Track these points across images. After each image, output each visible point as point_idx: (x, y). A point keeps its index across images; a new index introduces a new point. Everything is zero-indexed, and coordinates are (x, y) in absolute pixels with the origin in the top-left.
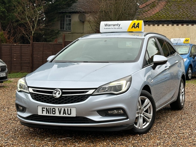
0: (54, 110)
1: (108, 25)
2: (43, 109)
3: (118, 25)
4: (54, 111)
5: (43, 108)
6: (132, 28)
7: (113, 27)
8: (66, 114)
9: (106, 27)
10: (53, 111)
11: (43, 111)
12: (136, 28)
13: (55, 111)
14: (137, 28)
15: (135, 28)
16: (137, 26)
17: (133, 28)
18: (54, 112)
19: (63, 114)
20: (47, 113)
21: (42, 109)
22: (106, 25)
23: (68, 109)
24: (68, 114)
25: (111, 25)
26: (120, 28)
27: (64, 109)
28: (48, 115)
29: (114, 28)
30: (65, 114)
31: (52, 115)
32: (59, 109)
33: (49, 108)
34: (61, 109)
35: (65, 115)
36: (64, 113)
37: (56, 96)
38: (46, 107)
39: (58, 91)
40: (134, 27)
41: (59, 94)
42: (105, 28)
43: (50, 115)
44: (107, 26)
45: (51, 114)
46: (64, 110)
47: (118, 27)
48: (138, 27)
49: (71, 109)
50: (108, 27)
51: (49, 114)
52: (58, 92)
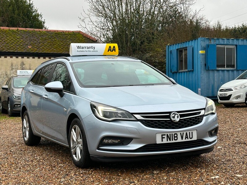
0: (176, 135)
1: (81, 47)
2: (163, 136)
3: (93, 48)
4: (176, 137)
5: (162, 135)
6: (108, 51)
7: (87, 50)
8: (188, 139)
10: (175, 137)
11: (162, 138)
12: (112, 51)
13: (177, 137)
14: (114, 51)
15: (111, 51)
18: (176, 138)
19: (185, 139)
20: (167, 141)
21: (162, 136)
22: (78, 47)
23: (190, 132)
24: (190, 138)
25: (85, 48)
26: (95, 51)
27: (186, 133)
28: (169, 142)
29: (89, 51)
30: (187, 139)
31: (174, 141)
32: (181, 133)
33: (170, 134)
34: (183, 133)
35: (187, 140)
37: (175, 120)
40: (111, 50)
41: (178, 117)
43: (171, 142)
45: (172, 140)
47: (93, 50)
48: (114, 50)
49: (192, 132)
51: (170, 140)
52: (176, 115)
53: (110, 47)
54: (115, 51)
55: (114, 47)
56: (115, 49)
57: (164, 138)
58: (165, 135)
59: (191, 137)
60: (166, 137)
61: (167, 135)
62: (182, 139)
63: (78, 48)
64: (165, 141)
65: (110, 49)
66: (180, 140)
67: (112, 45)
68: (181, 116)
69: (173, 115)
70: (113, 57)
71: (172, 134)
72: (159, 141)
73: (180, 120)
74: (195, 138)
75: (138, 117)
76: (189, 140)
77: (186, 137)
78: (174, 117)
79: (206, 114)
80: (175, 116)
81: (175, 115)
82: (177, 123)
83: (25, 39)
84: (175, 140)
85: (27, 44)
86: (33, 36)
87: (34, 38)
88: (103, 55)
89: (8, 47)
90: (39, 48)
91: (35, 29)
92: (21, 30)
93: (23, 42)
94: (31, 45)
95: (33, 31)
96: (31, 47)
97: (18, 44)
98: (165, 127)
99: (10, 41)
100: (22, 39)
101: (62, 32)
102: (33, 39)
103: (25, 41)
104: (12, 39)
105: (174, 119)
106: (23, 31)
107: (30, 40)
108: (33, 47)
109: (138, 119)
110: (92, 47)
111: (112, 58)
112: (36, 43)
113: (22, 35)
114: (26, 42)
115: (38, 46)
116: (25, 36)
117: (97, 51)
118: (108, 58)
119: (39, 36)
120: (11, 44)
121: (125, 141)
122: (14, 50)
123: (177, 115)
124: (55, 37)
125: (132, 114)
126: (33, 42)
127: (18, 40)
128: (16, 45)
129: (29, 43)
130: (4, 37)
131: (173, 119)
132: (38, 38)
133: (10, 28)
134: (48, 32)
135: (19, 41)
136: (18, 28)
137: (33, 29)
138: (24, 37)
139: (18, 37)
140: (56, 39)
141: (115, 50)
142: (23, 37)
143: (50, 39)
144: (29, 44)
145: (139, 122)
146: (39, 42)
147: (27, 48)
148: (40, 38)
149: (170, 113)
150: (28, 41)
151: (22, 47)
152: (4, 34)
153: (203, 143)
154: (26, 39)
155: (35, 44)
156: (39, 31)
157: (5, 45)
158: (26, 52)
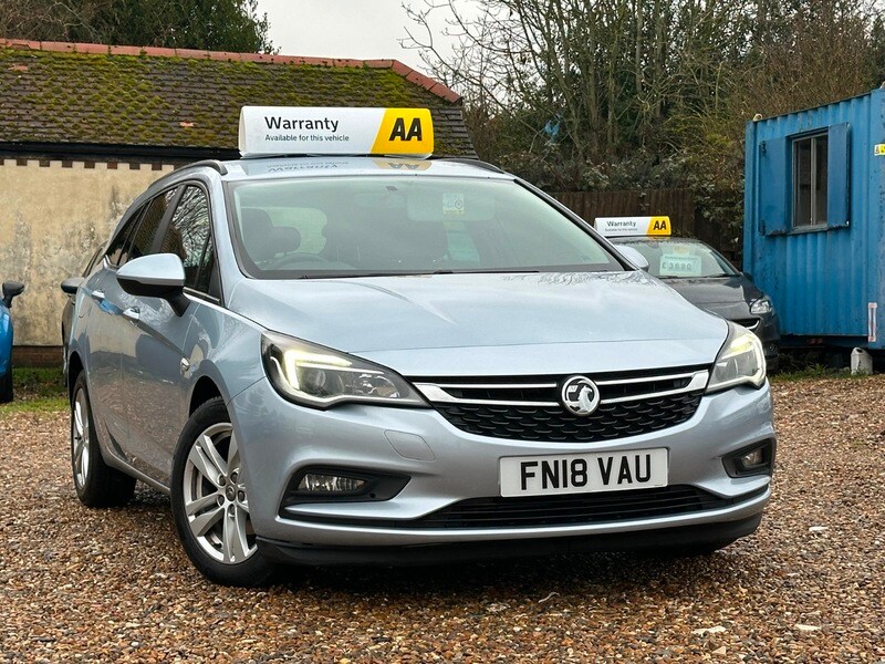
0: (579, 467)
1: (282, 124)
2: (529, 470)
3: (330, 124)
4: (579, 473)
5: (524, 465)
6: (392, 138)
7: (305, 132)
8: (630, 481)
9: (274, 132)
10: (575, 473)
11: (525, 476)
12: (409, 139)
13: (583, 473)
14: (415, 138)
15: (403, 139)
16: (412, 133)
17: (398, 138)
18: (579, 479)
19: (620, 482)
20: (545, 486)
21: (523, 470)
22: (272, 123)
23: (637, 458)
24: (640, 480)
25: (297, 124)
26: (338, 139)
27: (624, 459)
28: (551, 491)
29: (313, 137)
30: (625, 481)
31: (571, 490)
32: (600, 460)
33: (556, 463)
34: (610, 459)
35: (625, 486)
36: (625, 477)
38: (540, 460)
39: (583, 385)
40: (402, 134)
41: (591, 396)
42: (268, 137)
43: (561, 491)
44: (278, 127)
45: (565, 485)
46: (625, 462)
47: (329, 133)
48: (415, 134)
49: (648, 457)
50: (282, 132)
51: (556, 485)
52: (585, 390)
53: (400, 122)
54: (420, 139)
55: (416, 122)
56: (419, 129)
57: (532, 475)
58: (535, 464)
59: (643, 474)
60: (538, 470)
61: (545, 464)
62: (606, 482)
63: (270, 127)
64: (535, 488)
65: (398, 131)
66: (595, 485)
67: (409, 115)
68: (605, 392)
69: (573, 389)
70: (412, 162)
71: (565, 462)
72: (510, 487)
73: (600, 406)
74: (660, 479)
75: (434, 392)
76: (636, 485)
77: (624, 475)
78: (574, 396)
79: (713, 386)
80: (579, 390)
81: (581, 386)
82: (586, 418)
83: (169, 94)
84: (576, 484)
85: (177, 114)
86: (201, 81)
87: (208, 88)
88: (369, 152)
89: (102, 123)
90: (223, 128)
91: (211, 53)
92: (157, 58)
93: (160, 106)
94: (191, 115)
95: (203, 60)
96: (191, 125)
97: (140, 114)
98: (537, 434)
99: (111, 100)
100: (159, 91)
101: (319, 66)
102: (201, 91)
103: (169, 100)
104: (118, 94)
105: (574, 404)
106: (165, 58)
107: (191, 96)
108: (199, 126)
109: (431, 399)
110: (326, 121)
111: (409, 167)
112: (212, 110)
113: (159, 77)
114: (173, 103)
115: (221, 120)
116: (171, 80)
117: (347, 138)
118: (393, 166)
119: (227, 81)
120: (115, 112)
121: (381, 483)
122: (122, 135)
123: (588, 386)
124: (290, 87)
125: (410, 380)
126: (202, 104)
127: (141, 96)
128: (134, 116)
129: (185, 107)
130: (86, 85)
131: (569, 403)
132: (221, 89)
133: (112, 47)
134: (266, 64)
135: (145, 102)
136: (146, 49)
137: (205, 52)
138: (167, 83)
139: (143, 85)
140: (293, 94)
141: (419, 135)
142: (163, 85)
143: (272, 91)
144: (182, 113)
145: (435, 414)
146: (226, 107)
147: (176, 129)
148: (230, 87)
149: (560, 378)
150: (183, 101)
151: (157, 123)
152: (88, 74)
153: (697, 500)
154: (173, 91)
155: (209, 114)
156: (229, 61)
157: (91, 117)
158: (172, 146)
